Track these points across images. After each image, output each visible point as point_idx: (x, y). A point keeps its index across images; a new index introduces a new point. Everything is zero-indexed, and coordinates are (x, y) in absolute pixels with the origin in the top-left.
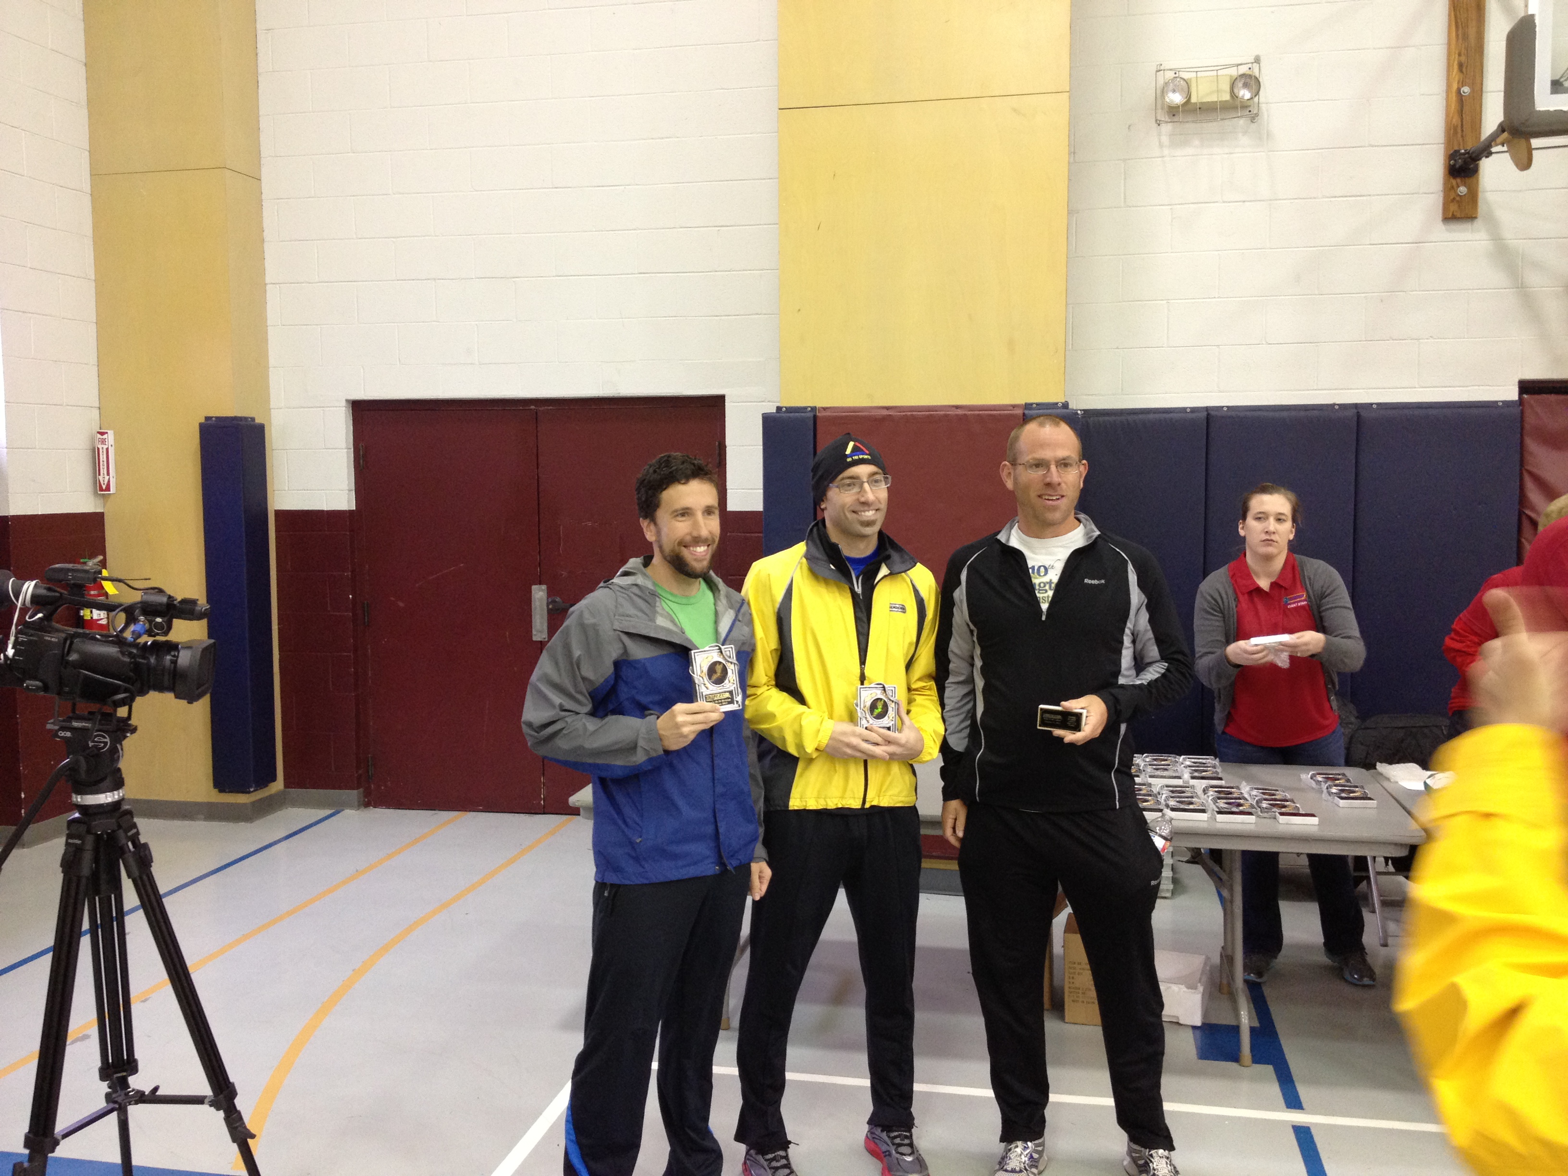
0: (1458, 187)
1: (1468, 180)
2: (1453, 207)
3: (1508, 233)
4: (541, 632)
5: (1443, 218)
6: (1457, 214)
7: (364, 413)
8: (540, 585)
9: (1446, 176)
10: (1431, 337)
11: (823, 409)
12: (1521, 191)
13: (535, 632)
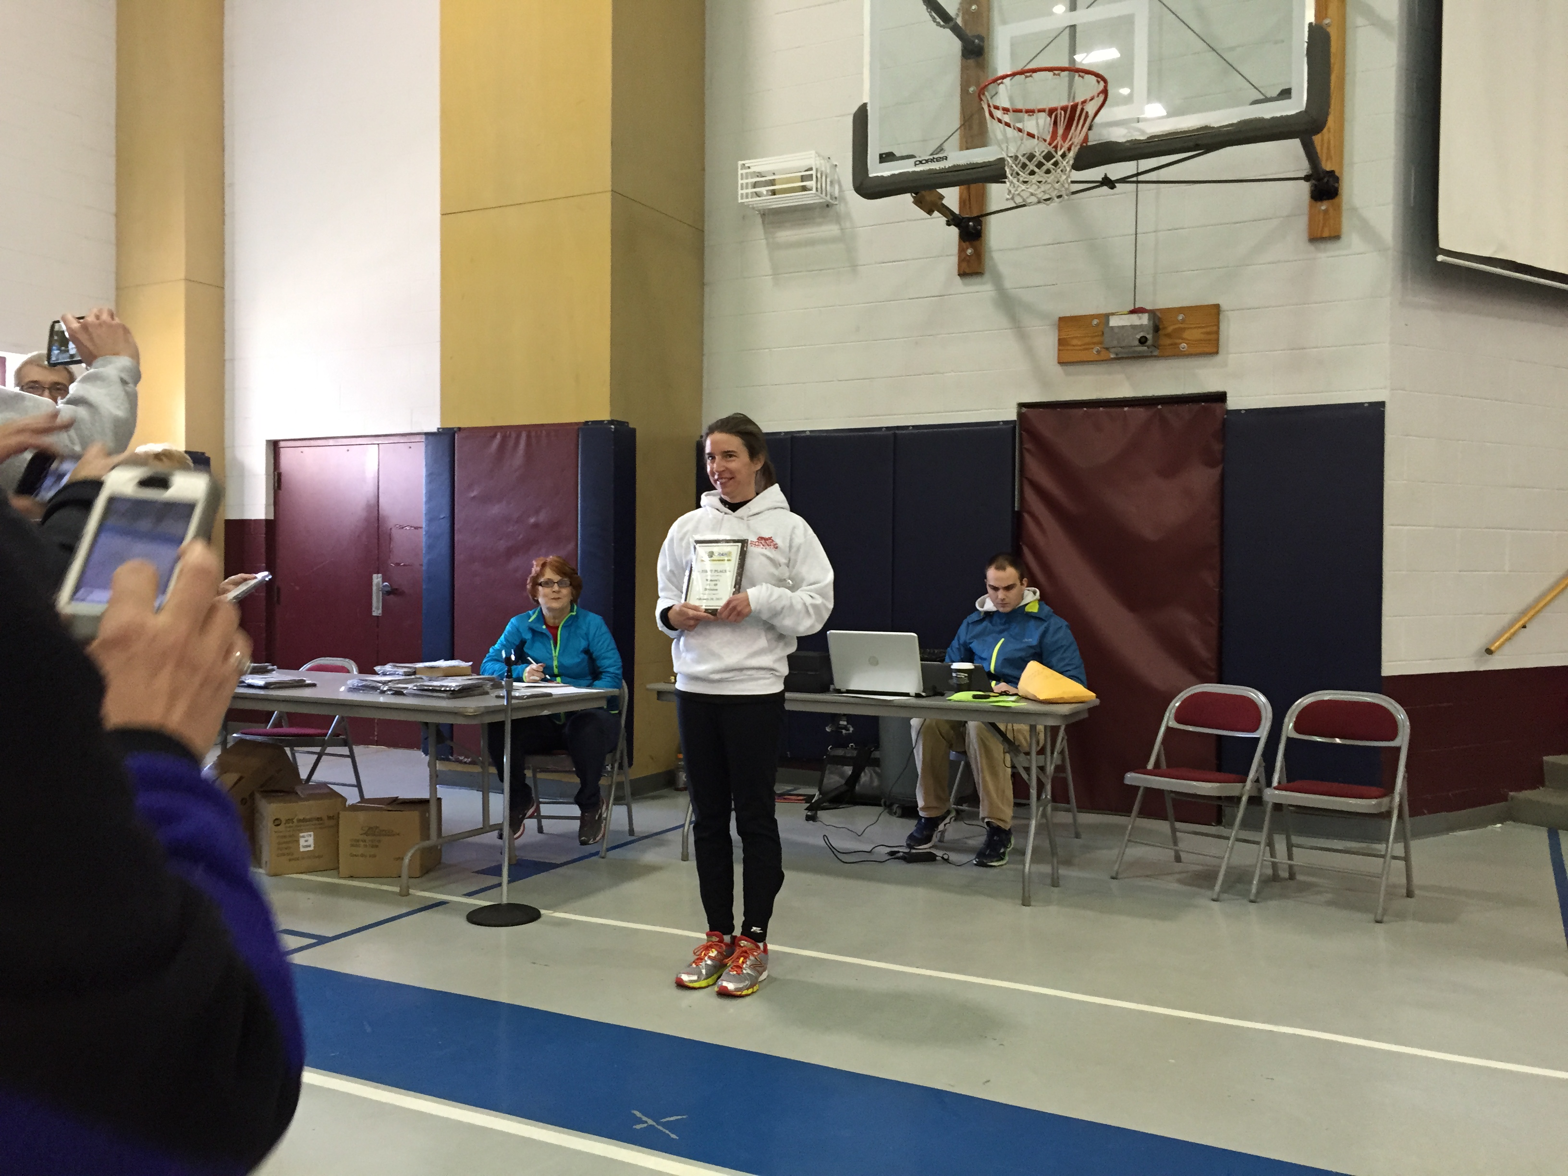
0: (967, 248)
1: (976, 243)
2: (964, 265)
3: (1008, 284)
4: (378, 609)
5: (959, 275)
6: (967, 271)
7: (281, 449)
8: (378, 573)
9: (960, 242)
10: (952, 371)
11: (465, 429)
12: (1017, 249)
13: (374, 609)
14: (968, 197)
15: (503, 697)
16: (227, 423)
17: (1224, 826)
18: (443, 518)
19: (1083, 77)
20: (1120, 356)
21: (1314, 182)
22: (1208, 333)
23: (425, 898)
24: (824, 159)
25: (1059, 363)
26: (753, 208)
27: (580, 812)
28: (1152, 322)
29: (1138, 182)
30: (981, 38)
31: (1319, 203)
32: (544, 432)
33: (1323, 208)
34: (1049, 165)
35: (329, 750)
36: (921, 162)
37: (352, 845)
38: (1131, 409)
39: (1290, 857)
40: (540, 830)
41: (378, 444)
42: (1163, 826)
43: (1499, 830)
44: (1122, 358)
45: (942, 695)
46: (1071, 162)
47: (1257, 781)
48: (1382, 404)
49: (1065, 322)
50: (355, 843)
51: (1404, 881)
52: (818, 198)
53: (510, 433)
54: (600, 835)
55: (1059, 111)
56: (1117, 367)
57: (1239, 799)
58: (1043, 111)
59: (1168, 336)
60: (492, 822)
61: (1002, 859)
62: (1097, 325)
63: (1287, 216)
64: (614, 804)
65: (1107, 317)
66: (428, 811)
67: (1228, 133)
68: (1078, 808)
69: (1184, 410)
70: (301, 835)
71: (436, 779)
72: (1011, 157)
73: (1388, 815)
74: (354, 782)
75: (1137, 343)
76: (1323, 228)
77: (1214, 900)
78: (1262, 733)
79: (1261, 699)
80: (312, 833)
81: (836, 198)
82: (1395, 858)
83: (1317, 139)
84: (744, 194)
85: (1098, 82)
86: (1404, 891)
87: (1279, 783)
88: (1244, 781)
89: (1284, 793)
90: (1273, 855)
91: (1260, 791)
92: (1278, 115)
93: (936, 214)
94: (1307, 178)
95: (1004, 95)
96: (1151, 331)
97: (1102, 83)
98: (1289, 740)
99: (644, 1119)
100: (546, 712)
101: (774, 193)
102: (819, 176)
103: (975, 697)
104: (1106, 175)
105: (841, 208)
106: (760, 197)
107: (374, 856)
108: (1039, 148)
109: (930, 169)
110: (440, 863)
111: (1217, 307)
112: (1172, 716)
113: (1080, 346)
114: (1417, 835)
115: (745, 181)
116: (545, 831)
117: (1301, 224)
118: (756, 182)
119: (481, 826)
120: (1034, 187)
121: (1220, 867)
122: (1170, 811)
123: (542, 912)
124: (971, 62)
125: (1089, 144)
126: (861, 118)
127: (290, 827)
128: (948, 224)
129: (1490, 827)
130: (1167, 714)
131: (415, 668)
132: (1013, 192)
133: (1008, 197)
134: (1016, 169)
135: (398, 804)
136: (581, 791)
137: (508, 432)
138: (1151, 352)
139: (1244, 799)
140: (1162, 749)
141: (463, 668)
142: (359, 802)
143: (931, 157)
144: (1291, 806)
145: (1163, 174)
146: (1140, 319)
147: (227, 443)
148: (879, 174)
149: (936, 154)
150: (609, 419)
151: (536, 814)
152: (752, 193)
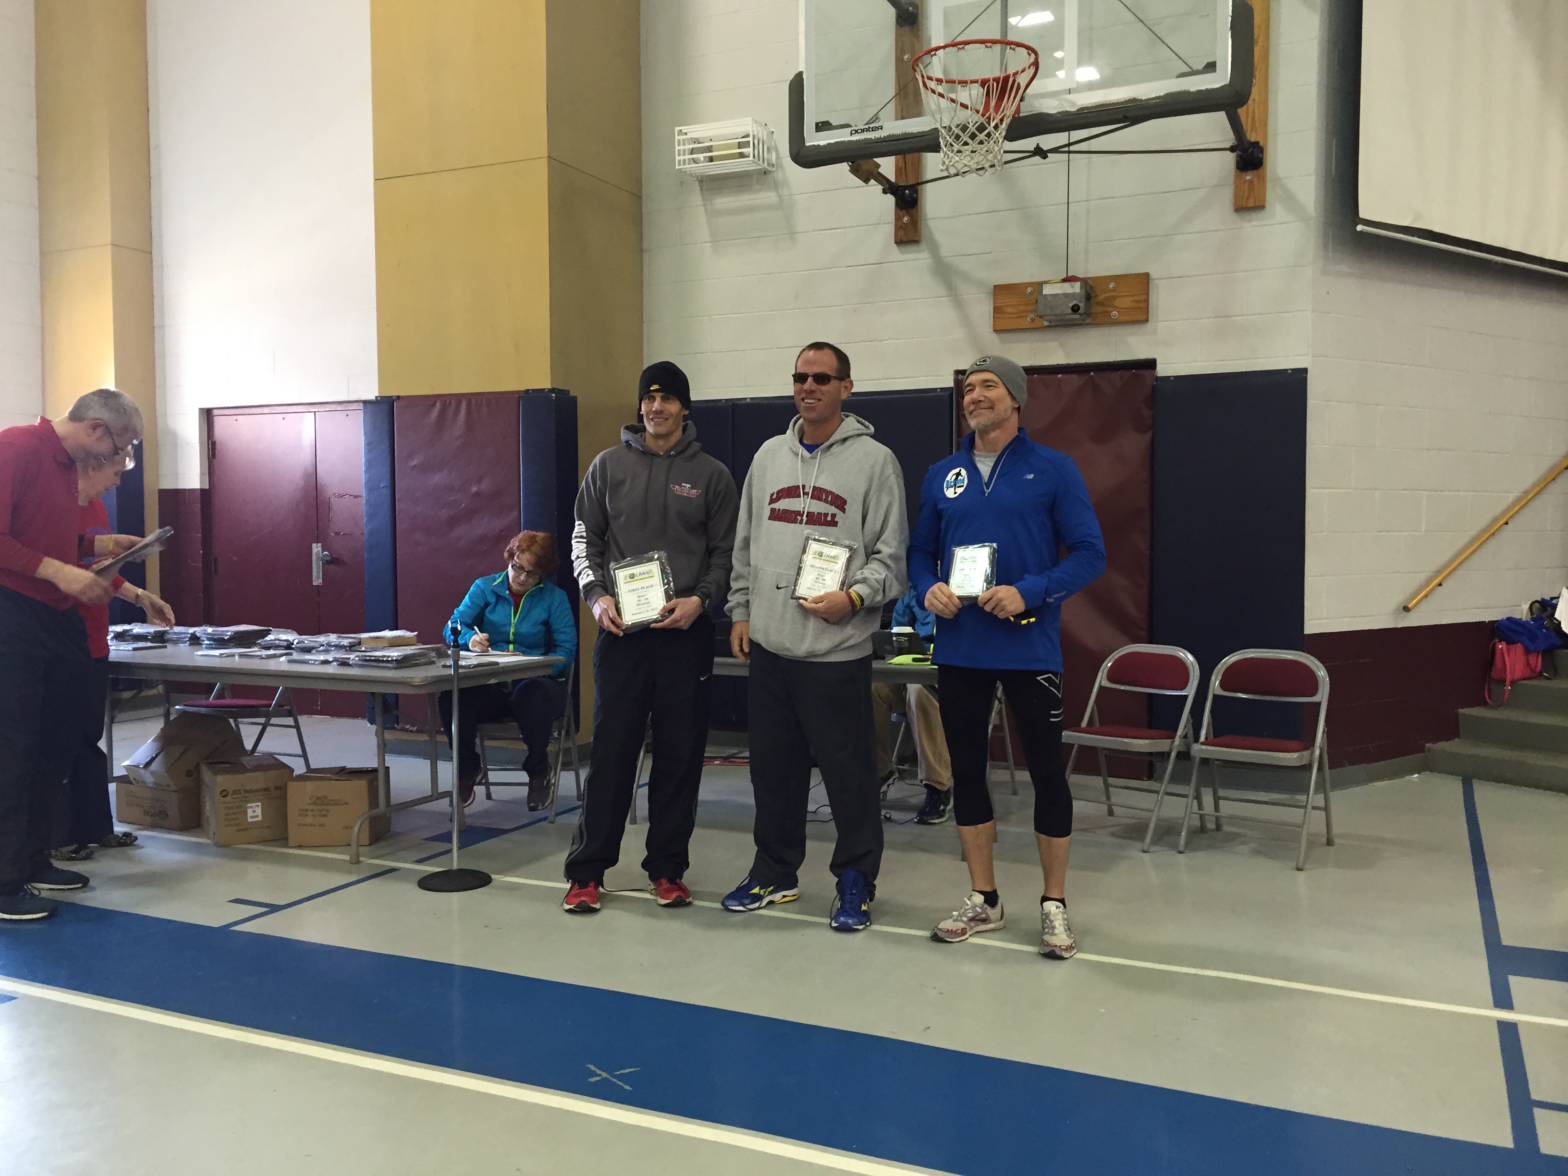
0: (904, 217)
1: (913, 211)
2: (901, 233)
3: (944, 252)
4: (318, 578)
5: (896, 243)
6: (904, 240)
7: (215, 417)
8: (317, 543)
9: (895, 209)
10: (890, 338)
11: (403, 397)
12: (954, 217)
13: (314, 578)
14: (904, 165)
15: (450, 667)
16: (158, 391)
17: (1155, 781)
18: (383, 487)
19: (1014, 49)
20: (1053, 324)
21: (1238, 152)
22: (1139, 301)
23: (377, 865)
24: (761, 125)
25: (994, 330)
26: (691, 175)
27: (528, 778)
28: (1084, 290)
29: (1069, 152)
30: (916, 7)
31: (1244, 174)
32: (484, 400)
33: (1248, 178)
34: (982, 136)
35: (274, 721)
36: (856, 132)
37: (300, 815)
38: (1065, 377)
39: (1217, 808)
40: (489, 796)
41: (315, 412)
42: (1097, 782)
43: (1416, 780)
44: (1055, 326)
45: (884, 658)
46: (1004, 134)
47: (1185, 737)
48: (1305, 371)
49: (1000, 291)
50: (303, 813)
51: (1324, 830)
52: (754, 165)
53: (450, 401)
54: (549, 801)
55: (991, 82)
56: (1049, 335)
57: (1169, 753)
58: (976, 82)
59: (1100, 304)
60: (441, 790)
61: (942, 816)
62: (1031, 293)
63: (1214, 186)
64: (562, 770)
65: (1040, 285)
66: (376, 779)
67: (1156, 106)
68: (1015, 765)
69: (1116, 376)
70: (248, 805)
71: (384, 748)
72: (945, 127)
73: (1308, 768)
74: (301, 753)
75: (1070, 311)
76: (1248, 198)
77: (1144, 852)
78: (1190, 691)
79: (1190, 658)
80: (259, 804)
81: (773, 165)
82: (1314, 808)
83: (1241, 111)
84: (682, 160)
85: (1030, 55)
86: (1325, 840)
87: (1206, 738)
88: (1173, 737)
89: (1209, 748)
90: (1200, 807)
91: (1188, 746)
92: (1203, 88)
93: (872, 182)
94: (1232, 149)
95: (936, 67)
96: (1083, 299)
97: (1033, 56)
98: (1215, 696)
99: (598, 1072)
100: (493, 681)
101: (711, 159)
102: (756, 143)
103: (914, 660)
104: (1038, 144)
105: (779, 175)
106: (697, 163)
107: (322, 825)
108: (972, 119)
109: (865, 139)
110: (389, 831)
111: (1147, 275)
112: (1105, 675)
113: (1016, 313)
114: (1336, 786)
115: (681, 147)
116: (493, 797)
117: (1227, 195)
118: (693, 148)
119: (430, 794)
120: (969, 158)
121: (1150, 820)
122: (1104, 768)
123: (493, 876)
124: (907, 29)
125: (1021, 115)
126: (797, 86)
127: (236, 798)
128: (885, 192)
129: (1408, 778)
130: (1100, 674)
131: (360, 638)
132: (947, 163)
133: (942, 168)
134: (950, 140)
135: (346, 773)
136: (528, 758)
137: (448, 401)
138: (1084, 320)
139: (1173, 754)
140: (1096, 707)
141: (409, 638)
142: (305, 773)
143: (867, 127)
144: (1217, 760)
145: (1094, 145)
146: (1072, 287)
147: (159, 412)
148: (816, 143)
149: (871, 123)
150: (550, 387)
151: (483, 781)
152: (689, 159)
